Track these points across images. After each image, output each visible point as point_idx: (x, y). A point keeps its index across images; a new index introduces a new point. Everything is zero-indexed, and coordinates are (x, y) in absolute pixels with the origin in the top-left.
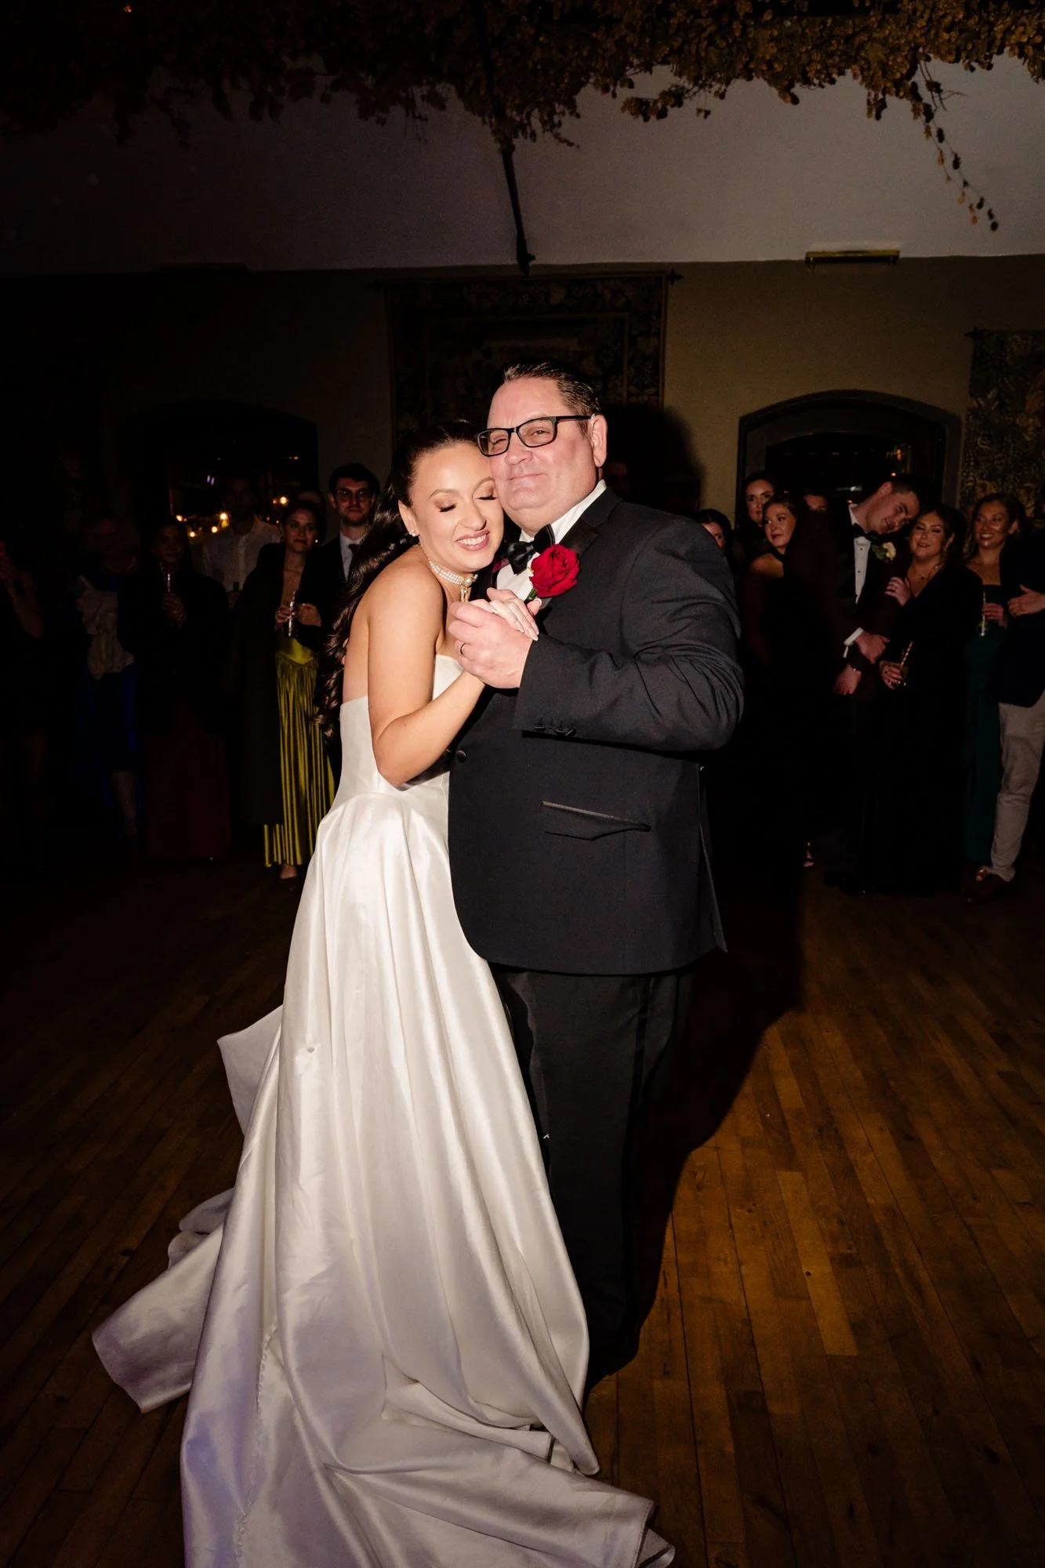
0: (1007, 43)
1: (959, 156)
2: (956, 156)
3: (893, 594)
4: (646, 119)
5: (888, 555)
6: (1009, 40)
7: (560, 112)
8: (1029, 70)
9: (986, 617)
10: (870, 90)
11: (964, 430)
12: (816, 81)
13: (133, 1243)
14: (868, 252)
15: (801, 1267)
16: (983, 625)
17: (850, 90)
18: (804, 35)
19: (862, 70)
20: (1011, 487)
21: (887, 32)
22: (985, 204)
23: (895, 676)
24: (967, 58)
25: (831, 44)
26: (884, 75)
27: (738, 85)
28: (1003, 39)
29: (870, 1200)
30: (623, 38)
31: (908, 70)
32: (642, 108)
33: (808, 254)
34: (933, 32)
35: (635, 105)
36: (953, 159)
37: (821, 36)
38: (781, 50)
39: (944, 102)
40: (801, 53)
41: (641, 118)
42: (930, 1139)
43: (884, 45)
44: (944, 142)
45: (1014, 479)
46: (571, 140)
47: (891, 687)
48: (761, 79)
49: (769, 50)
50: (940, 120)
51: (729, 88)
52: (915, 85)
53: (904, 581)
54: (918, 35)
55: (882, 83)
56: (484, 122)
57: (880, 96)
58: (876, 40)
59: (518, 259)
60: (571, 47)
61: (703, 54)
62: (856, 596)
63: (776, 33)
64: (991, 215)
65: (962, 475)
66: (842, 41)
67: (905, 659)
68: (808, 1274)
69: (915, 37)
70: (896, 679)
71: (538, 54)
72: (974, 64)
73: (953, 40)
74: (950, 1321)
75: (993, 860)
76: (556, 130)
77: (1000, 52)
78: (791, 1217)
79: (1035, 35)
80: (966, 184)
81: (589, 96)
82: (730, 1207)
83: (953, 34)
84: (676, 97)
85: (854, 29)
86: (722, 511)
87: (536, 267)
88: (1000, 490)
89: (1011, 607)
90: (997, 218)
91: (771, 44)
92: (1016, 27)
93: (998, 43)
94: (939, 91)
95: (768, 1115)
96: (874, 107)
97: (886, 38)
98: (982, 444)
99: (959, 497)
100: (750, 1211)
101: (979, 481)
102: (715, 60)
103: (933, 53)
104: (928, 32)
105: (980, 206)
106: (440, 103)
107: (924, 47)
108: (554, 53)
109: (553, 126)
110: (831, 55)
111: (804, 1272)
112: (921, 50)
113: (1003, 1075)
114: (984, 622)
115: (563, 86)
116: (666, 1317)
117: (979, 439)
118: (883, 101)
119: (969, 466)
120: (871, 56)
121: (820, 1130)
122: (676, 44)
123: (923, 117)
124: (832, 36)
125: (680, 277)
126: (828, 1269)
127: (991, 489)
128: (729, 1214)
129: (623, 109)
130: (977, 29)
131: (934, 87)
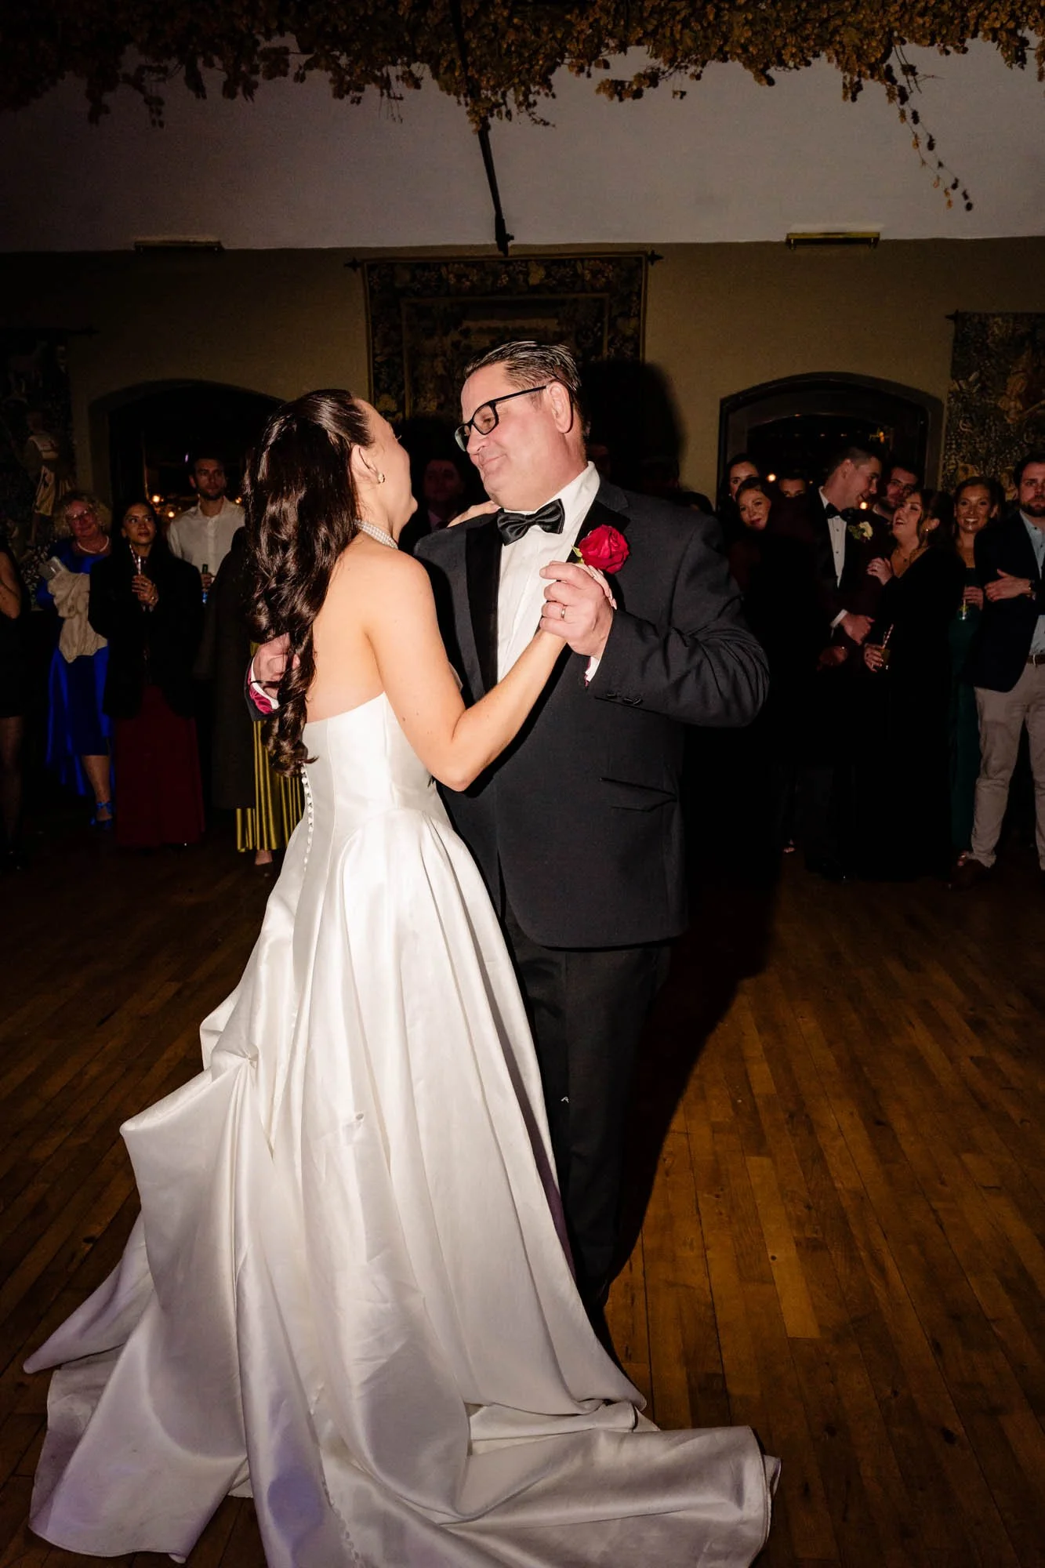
0: (980, 28)
1: (934, 137)
2: (931, 137)
3: (875, 574)
4: (621, 100)
5: (865, 534)
6: (983, 25)
7: (535, 92)
8: (1003, 55)
9: (967, 600)
10: (846, 74)
11: (946, 413)
12: (791, 64)
13: (96, 1231)
14: (849, 233)
15: (766, 1251)
16: (964, 609)
17: (825, 72)
18: (778, 19)
19: (837, 54)
20: (993, 470)
21: (862, 16)
22: (959, 184)
23: (876, 658)
24: (942, 42)
25: (805, 29)
26: (859, 58)
27: (713, 67)
28: (976, 24)
29: (838, 1185)
30: (597, 21)
31: (882, 54)
32: (617, 89)
33: (788, 235)
34: (907, 17)
35: (610, 87)
36: (927, 140)
37: (796, 21)
38: (755, 33)
39: (920, 85)
40: (775, 37)
41: (616, 98)
42: (900, 1125)
43: (858, 29)
44: (919, 124)
45: (996, 462)
46: (547, 120)
47: (874, 670)
48: (737, 62)
49: (742, 34)
50: (915, 102)
51: (705, 70)
52: (889, 69)
53: (884, 560)
54: (892, 19)
55: (857, 66)
56: (459, 103)
57: (856, 79)
58: (851, 24)
59: (497, 239)
60: (545, 29)
61: (678, 36)
62: (837, 577)
63: (750, 17)
64: (966, 196)
65: (945, 459)
66: (817, 25)
67: (886, 642)
68: (773, 1258)
69: (889, 21)
70: (877, 662)
71: (511, 37)
72: (950, 48)
73: (927, 25)
74: (912, 1304)
75: (973, 845)
76: (531, 110)
77: (974, 35)
78: (758, 1202)
79: (1008, 21)
80: (940, 165)
81: (563, 76)
82: (698, 1192)
83: (927, 19)
84: (652, 78)
85: (828, 12)
86: (703, 492)
87: (514, 246)
88: (982, 473)
89: (989, 591)
90: (971, 200)
91: (746, 28)
92: (990, 13)
93: (972, 28)
94: (914, 74)
95: (740, 1101)
96: (849, 90)
97: (860, 22)
98: (963, 427)
99: (940, 480)
100: (717, 1196)
101: (961, 464)
102: (689, 42)
103: (909, 37)
104: (902, 16)
105: (955, 186)
106: (416, 83)
107: (899, 32)
108: (528, 34)
109: (530, 105)
110: (806, 39)
111: (770, 1256)
112: (896, 34)
113: (976, 1061)
114: (964, 605)
115: (538, 67)
116: (629, 1301)
117: (961, 422)
118: (859, 83)
119: (951, 449)
120: (846, 40)
121: (791, 1116)
122: (650, 28)
123: (898, 100)
124: (806, 20)
125: (660, 258)
126: (793, 1253)
127: (973, 473)
128: (697, 1200)
129: (598, 91)
130: (951, 14)
131: (909, 70)
